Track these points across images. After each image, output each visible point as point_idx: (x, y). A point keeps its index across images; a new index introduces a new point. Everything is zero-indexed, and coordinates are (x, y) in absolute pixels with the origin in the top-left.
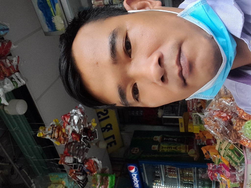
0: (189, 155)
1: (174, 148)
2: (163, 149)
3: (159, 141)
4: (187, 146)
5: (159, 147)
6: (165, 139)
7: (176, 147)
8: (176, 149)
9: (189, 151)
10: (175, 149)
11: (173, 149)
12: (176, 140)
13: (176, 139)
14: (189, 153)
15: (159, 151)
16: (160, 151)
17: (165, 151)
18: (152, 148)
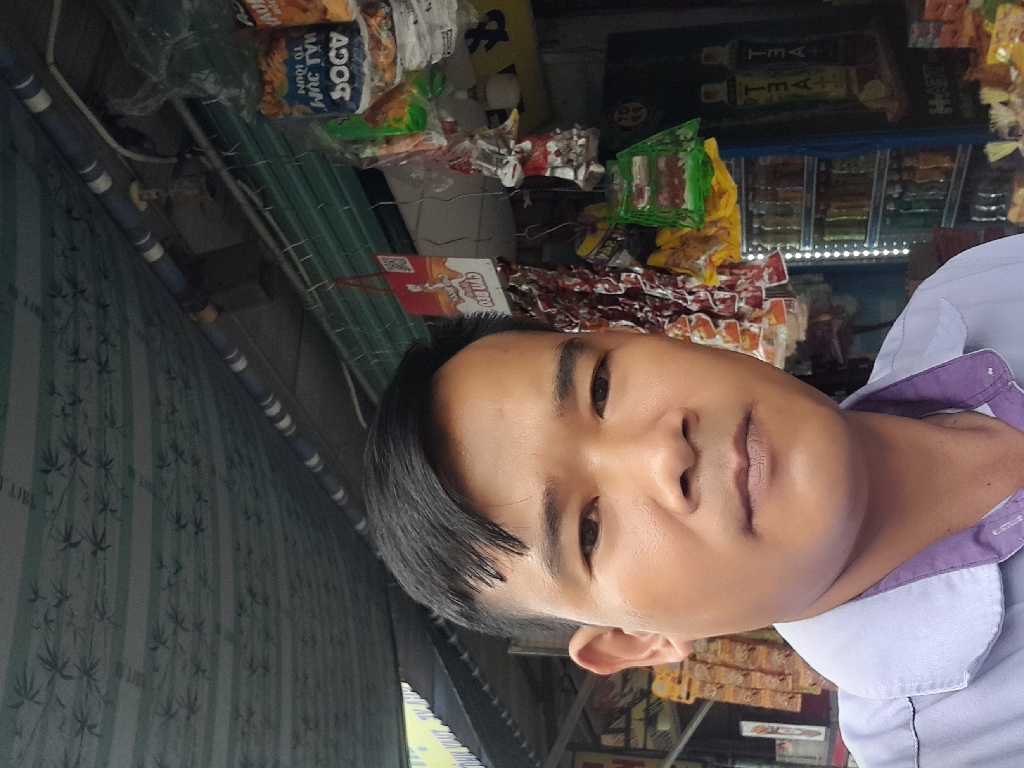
0: (866, 104)
1: (796, 85)
2: (753, 94)
3: (726, 63)
4: (853, 71)
5: (732, 90)
6: (751, 54)
7: (805, 81)
8: (806, 87)
9: (861, 90)
10: (802, 87)
11: (793, 90)
12: (798, 52)
13: (800, 49)
14: (862, 97)
15: (735, 103)
16: (740, 102)
17: (762, 101)
18: (703, 95)
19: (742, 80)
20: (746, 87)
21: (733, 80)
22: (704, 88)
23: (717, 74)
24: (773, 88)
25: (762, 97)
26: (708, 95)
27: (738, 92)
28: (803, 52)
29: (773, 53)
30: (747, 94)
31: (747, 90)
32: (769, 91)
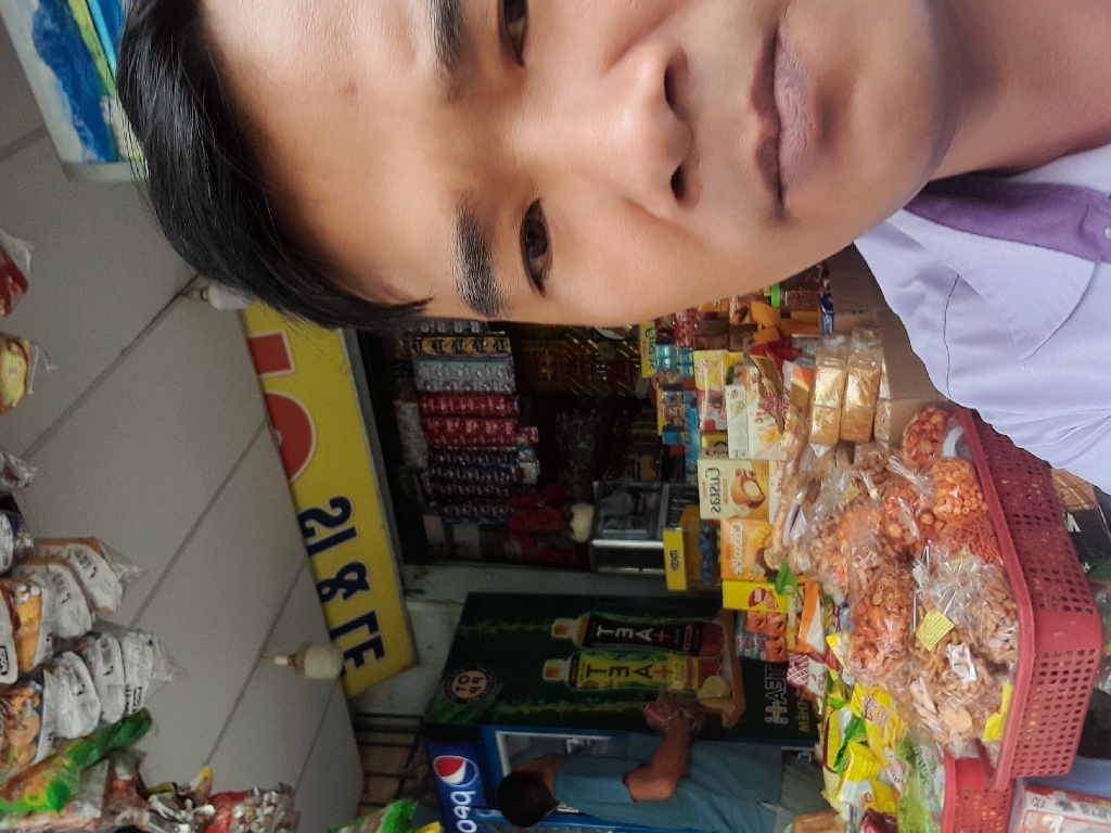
0: (704, 703)
1: (637, 672)
2: (594, 677)
3: (574, 640)
4: (695, 662)
5: (574, 668)
6: (600, 631)
7: (647, 669)
8: (647, 675)
9: (700, 687)
10: (643, 675)
11: (634, 678)
12: (646, 635)
13: (648, 632)
14: (701, 694)
15: (574, 684)
16: (580, 684)
18: (545, 672)
19: (586, 659)
20: (589, 667)
21: (577, 658)
23: (564, 649)
24: (615, 672)
25: (602, 681)
26: (551, 672)
27: (580, 672)
28: (651, 635)
29: (621, 633)
30: (588, 675)
31: (590, 671)
32: (611, 674)
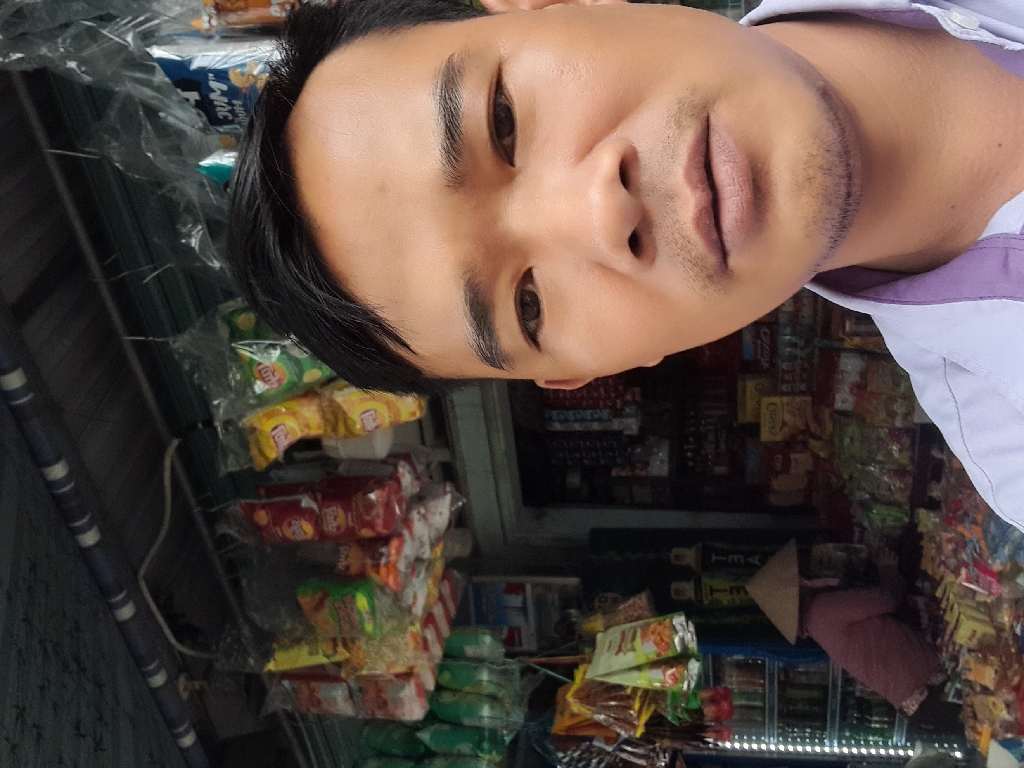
3: (692, 566)
17: (724, 603)
18: (672, 593)
19: (706, 581)
20: (711, 588)
21: (700, 581)
22: (674, 586)
23: (685, 573)
24: (734, 591)
25: (725, 599)
26: (678, 592)
27: (704, 592)
29: (733, 559)
30: (712, 594)
31: (712, 591)
32: (731, 592)
